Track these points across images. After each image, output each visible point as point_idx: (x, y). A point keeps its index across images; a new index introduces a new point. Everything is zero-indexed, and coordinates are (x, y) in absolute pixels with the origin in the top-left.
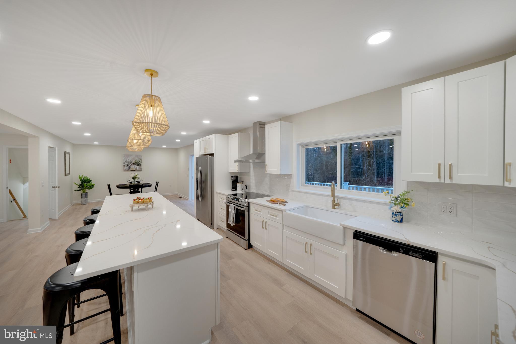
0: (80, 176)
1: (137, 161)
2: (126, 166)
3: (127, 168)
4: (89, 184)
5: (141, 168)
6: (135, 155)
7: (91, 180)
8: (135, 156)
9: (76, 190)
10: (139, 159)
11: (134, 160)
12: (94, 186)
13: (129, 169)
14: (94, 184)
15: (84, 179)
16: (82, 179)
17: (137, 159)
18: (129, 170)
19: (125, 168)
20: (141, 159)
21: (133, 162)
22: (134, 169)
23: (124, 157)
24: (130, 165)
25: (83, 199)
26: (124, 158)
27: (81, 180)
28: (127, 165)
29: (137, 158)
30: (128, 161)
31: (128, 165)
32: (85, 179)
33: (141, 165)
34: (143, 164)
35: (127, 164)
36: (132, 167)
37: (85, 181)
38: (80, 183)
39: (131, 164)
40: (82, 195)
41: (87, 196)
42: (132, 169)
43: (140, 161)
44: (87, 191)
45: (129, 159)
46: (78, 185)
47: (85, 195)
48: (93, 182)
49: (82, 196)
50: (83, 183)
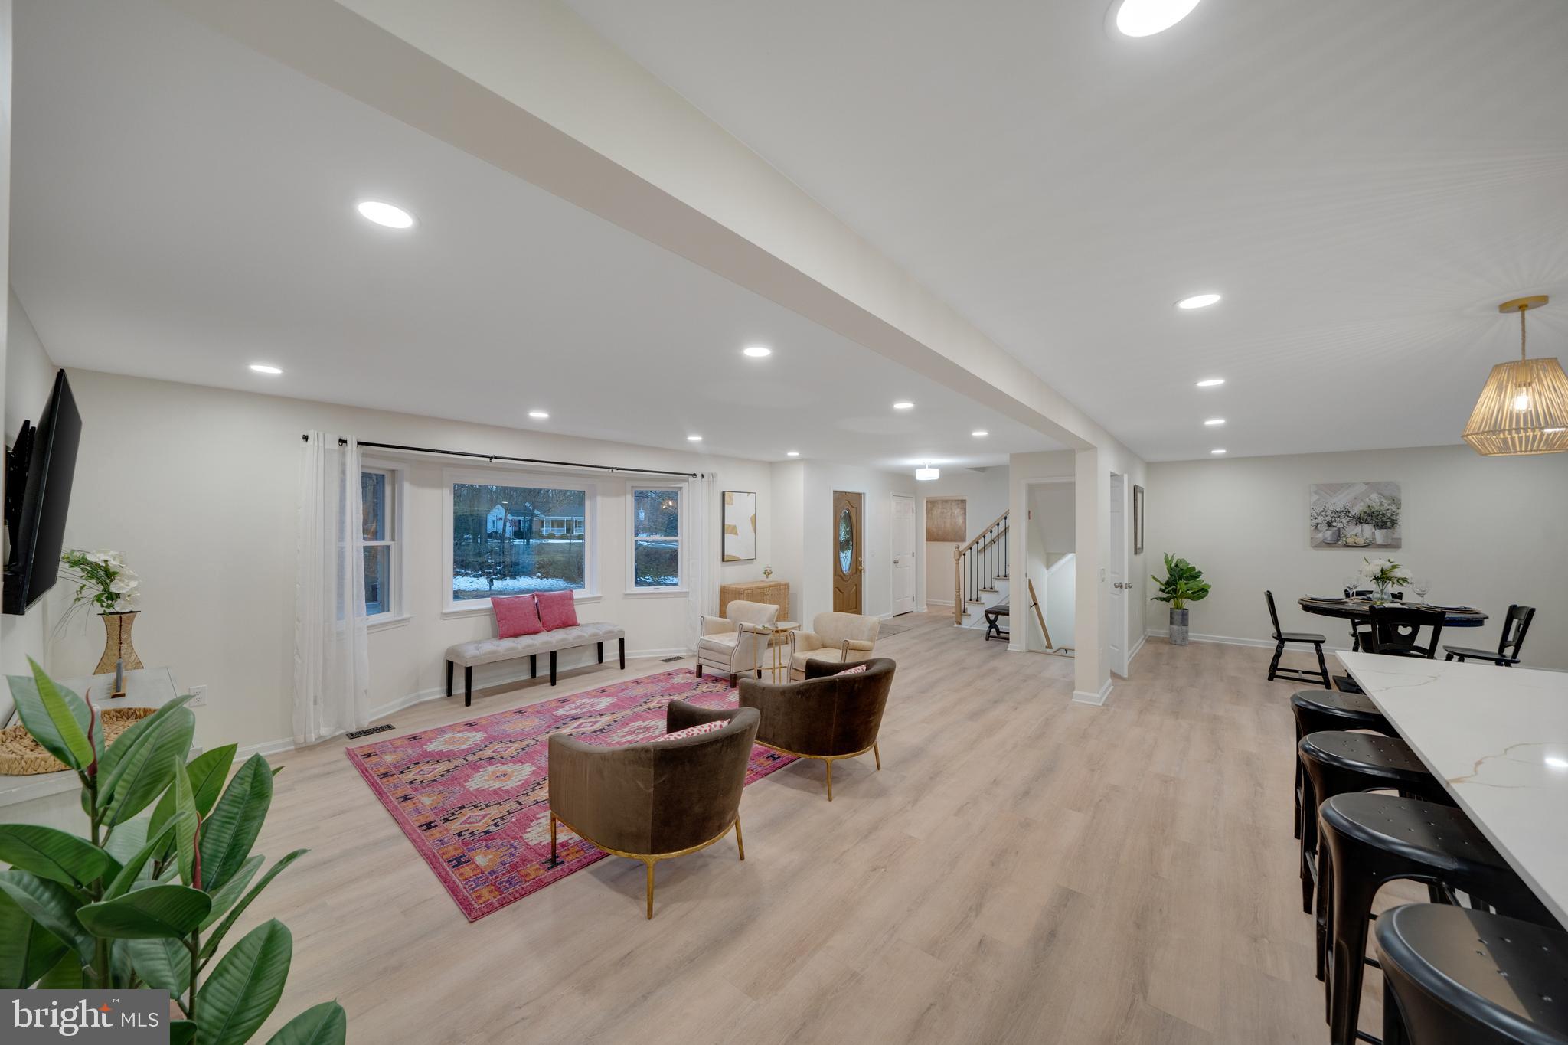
0: (1166, 556)
1: (1377, 508)
2: (1323, 527)
3: (1328, 534)
4: (1193, 584)
5: (1396, 536)
6: (1367, 484)
7: (1200, 572)
8: (1365, 487)
9: (1157, 599)
10: (1386, 498)
11: (1362, 504)
12: (1207, 591)
13: (1338, 540)
14: (1210, 586)
15: (1177, 566)
16: (1173, 565)
17: (1375, 501)
18: (1336, 542)
19: (1320, 536)
20: (1396, 501)
21: (1356, 511)
22: (1361, 541)
23: (1316, 493)
24: (1340, 525)
25: (1175, 627)
26: (1315, 497)
27: (1170, 569)
28: (1329, 524)
29: (1374, 496)
30: (1332, 508)
31: (1334, 524)
32: (1181, 566)
33: (1394, 523)
34: (1402, 519)
35: (1328, 518)
36: (1354, 533)
37: (1182, 574)
38: (1165, 576)
39: (1345, 521)
40: (1174, 616)
41: (1187, 619)
42: (1350, 541)
43: (1393, 507)
44: (1187, 603)
45: (1339, 502)
46: (1161, 584)
47: (1180, 617)
48: (1205, 579)
49: (1171, 617)
50: (1175, 580)
